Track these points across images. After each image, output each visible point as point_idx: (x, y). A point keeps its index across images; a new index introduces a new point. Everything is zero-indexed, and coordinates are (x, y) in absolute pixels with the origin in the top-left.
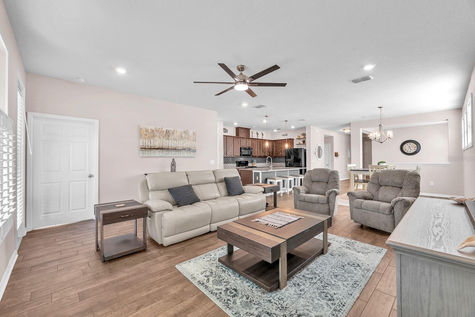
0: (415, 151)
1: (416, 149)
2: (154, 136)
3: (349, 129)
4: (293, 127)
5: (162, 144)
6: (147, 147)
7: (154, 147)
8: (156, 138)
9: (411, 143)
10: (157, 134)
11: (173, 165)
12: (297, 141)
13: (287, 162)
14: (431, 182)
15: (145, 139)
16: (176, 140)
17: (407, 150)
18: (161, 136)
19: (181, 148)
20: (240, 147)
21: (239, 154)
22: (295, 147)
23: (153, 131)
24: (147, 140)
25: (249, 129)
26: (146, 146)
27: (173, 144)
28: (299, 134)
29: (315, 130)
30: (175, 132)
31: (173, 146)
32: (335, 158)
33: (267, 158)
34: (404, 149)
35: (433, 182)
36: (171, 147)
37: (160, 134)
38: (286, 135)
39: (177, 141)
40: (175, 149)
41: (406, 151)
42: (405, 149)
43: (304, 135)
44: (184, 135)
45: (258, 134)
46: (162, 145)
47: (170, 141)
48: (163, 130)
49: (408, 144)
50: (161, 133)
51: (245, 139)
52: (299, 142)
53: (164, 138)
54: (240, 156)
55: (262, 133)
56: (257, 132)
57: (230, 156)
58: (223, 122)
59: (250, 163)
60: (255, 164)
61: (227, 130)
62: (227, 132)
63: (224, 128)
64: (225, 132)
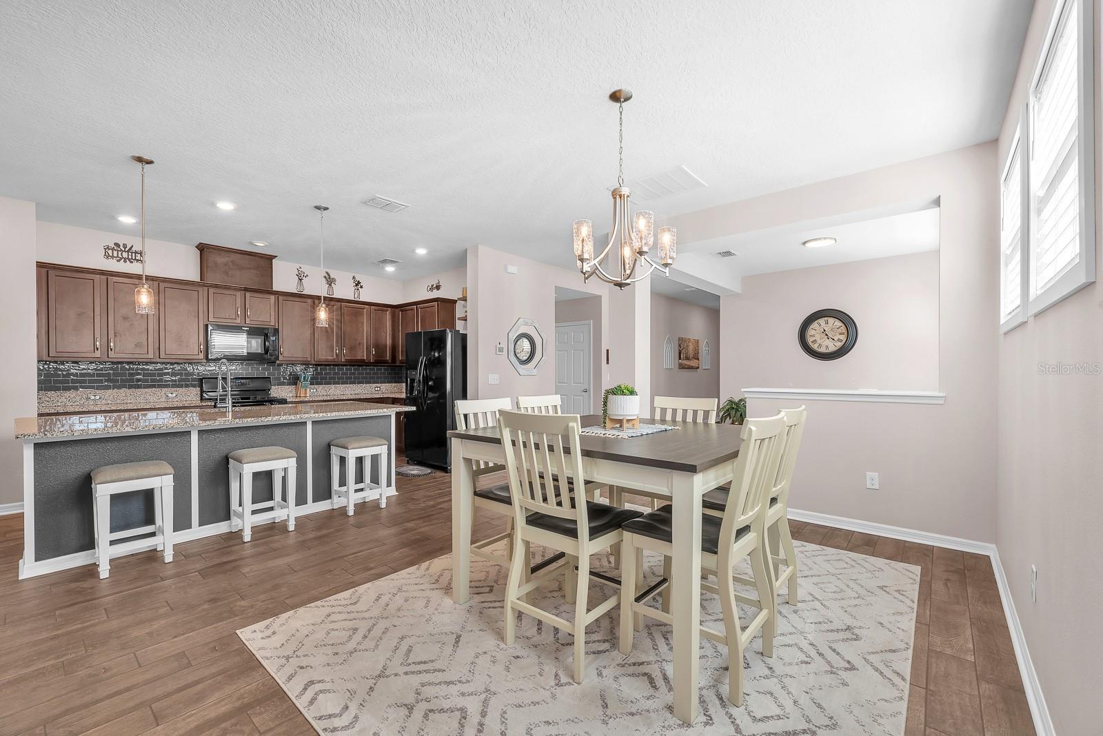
0: (839, 345)
1: (843, 338)
4: (421, 252)
9: (831, 320)
13: (412, 381)
14: (869, 474)
17: (819, 341)
20: (204, 322)
25: (270, 258)
34: (810, 340)
35: (875, 475)
38: (438, 287)
41: (815, 347)
42: (814, 339)
45: (330, 281)
49: (822, 321)
51: (240, 294)
54: (201, 356)
55: (354, 278)
56: (327, 273)
57: (131, 356)
58: (37, 204)
59: (287, 387)
60: (306, 390)
61: (136, 252)
62: (138, 260)
63: (117, 245)
64: (125, 259)
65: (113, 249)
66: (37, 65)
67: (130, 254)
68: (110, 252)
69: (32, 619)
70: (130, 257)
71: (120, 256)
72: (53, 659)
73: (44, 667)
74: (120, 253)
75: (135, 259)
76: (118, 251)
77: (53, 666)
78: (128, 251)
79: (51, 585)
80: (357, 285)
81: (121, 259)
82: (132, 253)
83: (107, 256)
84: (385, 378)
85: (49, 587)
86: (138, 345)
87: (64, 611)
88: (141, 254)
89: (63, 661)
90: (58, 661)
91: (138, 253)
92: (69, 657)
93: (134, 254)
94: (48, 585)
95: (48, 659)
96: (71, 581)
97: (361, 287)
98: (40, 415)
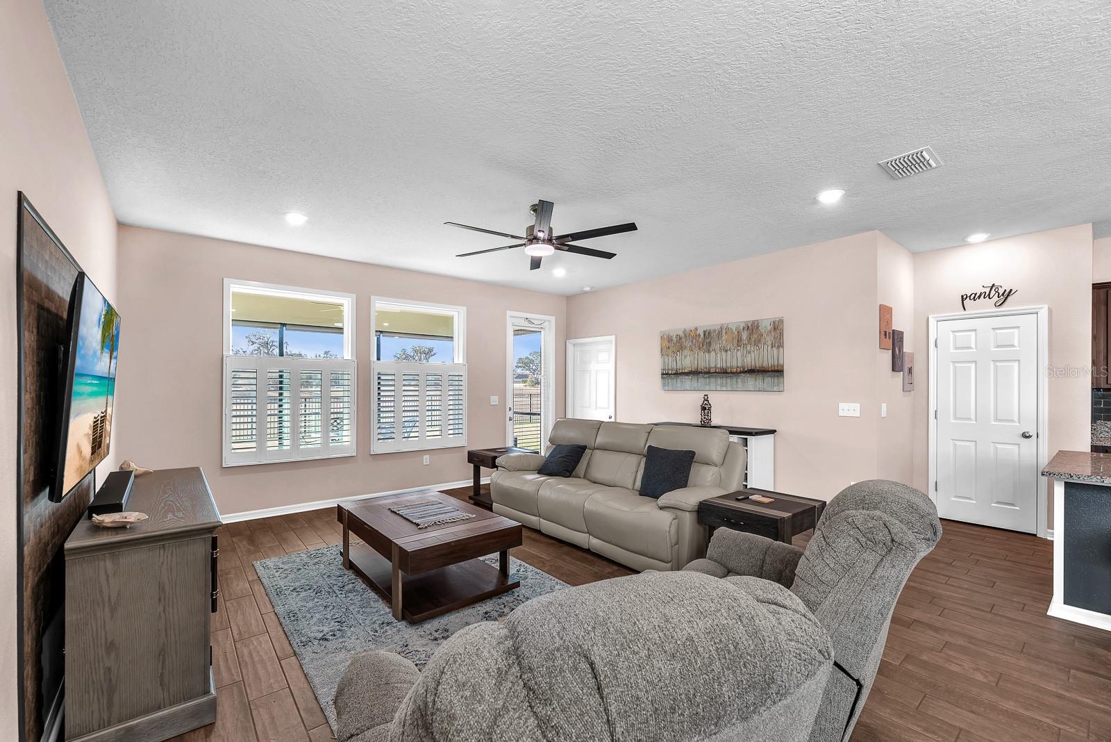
2: (682, 348)
5: (696, 363)
6: (670, 372)
7: (682, 370)
8: (686, 352)
10: (688, 344)
11: (705, 408)
15: (668, 355)
16: (726, 351)
18: (695, 345)
19: (739, 370)
23: (680, 338)
24: (670, 358)
26: (668, 370)
27: (719, 361)
30: (724, 333)
31: (719, 366)
36: (716, 367)
37: (692, 342)
39: (729, 352)
40: (724, 373)
44: (745, 335)
46: (696, 365)
47: (713, 354)
48: (698, 332)
50: (694, 341)
53: (699, 349)
58: (1093, 223)
66: (1058, 97)
69: (1046, 663)
72: (1051, 718)
73: (1040, 721)
77: (1049, 726)
79: (1075, 636)
85: (1073, 638)
87: (1080, 674)
89: (1060, 729)
90: (1055, 724)
92: (1067, 728)
94: (1073, 635)
95: (1047, 715)
96: (1098, 645)
98: (1095, 449)
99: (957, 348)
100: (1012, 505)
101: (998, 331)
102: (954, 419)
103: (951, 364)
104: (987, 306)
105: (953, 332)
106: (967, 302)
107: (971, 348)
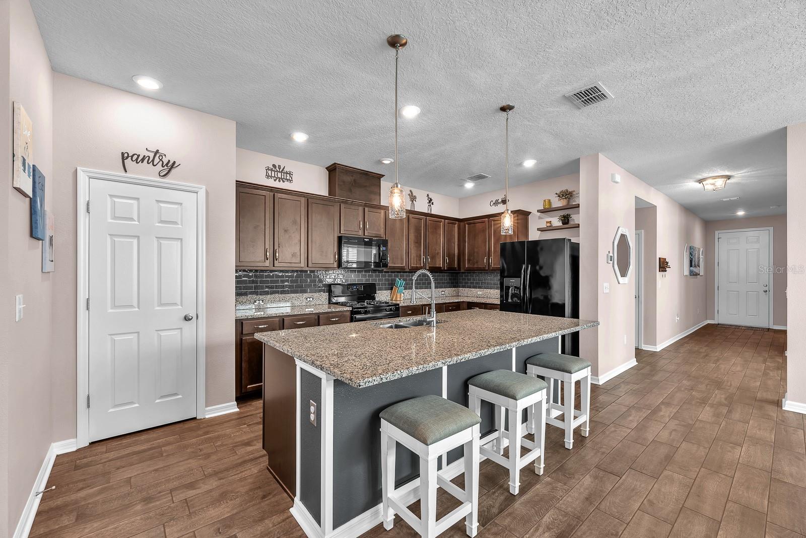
3: (722, 177)
4: (529, 164)
12: (540, 218)
13: (508, 288)
20: (337, 234)
21: (331, 260)
22: (534, 235)
25: (378, 177)
28: (550, 195)
29: (613, 176)
32: (659, 274)
33: (415, 278)
38: (504, 202)
43: (567, 195)
45: (412, 198)
51: (361, 209)
52: (549, 219)
54: (336, 265)
55: (428, 195)
56: (411, 191)
57: (289, 265)
58: (237, 123)
59: (385, 291)
60: (401, 294)
61: (287, 173)
62: (288, 180)
63: (274, 166)
64: (279, 178)
65: (272, 170)
67: (283, 174)
68: (270, 172)
70: (283, 177)
71: (276, 176)
74: (276, 173)
75: (286, 179)
76: (275, 171)
78: (281, 172)
80: (430, 202)
81: (276, 179)
82: (284, 173)
83: (268, 176)
84: (448, 283)
86: (294, 255)
88: (290, 174)
91: (288, 174)
93: (285, 174)
97: (433, 204)
99: (115, 218)
100: (176, 394)
101: (162, 205)
102: (112, 309)
103: (108, 238)
104: (149, 173)
105: (111, 196)
106: (128, 162)
107: (132, 219)
